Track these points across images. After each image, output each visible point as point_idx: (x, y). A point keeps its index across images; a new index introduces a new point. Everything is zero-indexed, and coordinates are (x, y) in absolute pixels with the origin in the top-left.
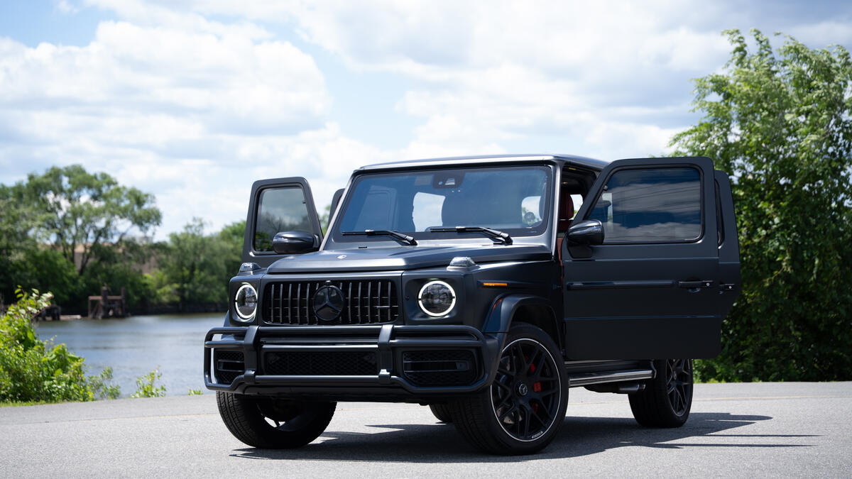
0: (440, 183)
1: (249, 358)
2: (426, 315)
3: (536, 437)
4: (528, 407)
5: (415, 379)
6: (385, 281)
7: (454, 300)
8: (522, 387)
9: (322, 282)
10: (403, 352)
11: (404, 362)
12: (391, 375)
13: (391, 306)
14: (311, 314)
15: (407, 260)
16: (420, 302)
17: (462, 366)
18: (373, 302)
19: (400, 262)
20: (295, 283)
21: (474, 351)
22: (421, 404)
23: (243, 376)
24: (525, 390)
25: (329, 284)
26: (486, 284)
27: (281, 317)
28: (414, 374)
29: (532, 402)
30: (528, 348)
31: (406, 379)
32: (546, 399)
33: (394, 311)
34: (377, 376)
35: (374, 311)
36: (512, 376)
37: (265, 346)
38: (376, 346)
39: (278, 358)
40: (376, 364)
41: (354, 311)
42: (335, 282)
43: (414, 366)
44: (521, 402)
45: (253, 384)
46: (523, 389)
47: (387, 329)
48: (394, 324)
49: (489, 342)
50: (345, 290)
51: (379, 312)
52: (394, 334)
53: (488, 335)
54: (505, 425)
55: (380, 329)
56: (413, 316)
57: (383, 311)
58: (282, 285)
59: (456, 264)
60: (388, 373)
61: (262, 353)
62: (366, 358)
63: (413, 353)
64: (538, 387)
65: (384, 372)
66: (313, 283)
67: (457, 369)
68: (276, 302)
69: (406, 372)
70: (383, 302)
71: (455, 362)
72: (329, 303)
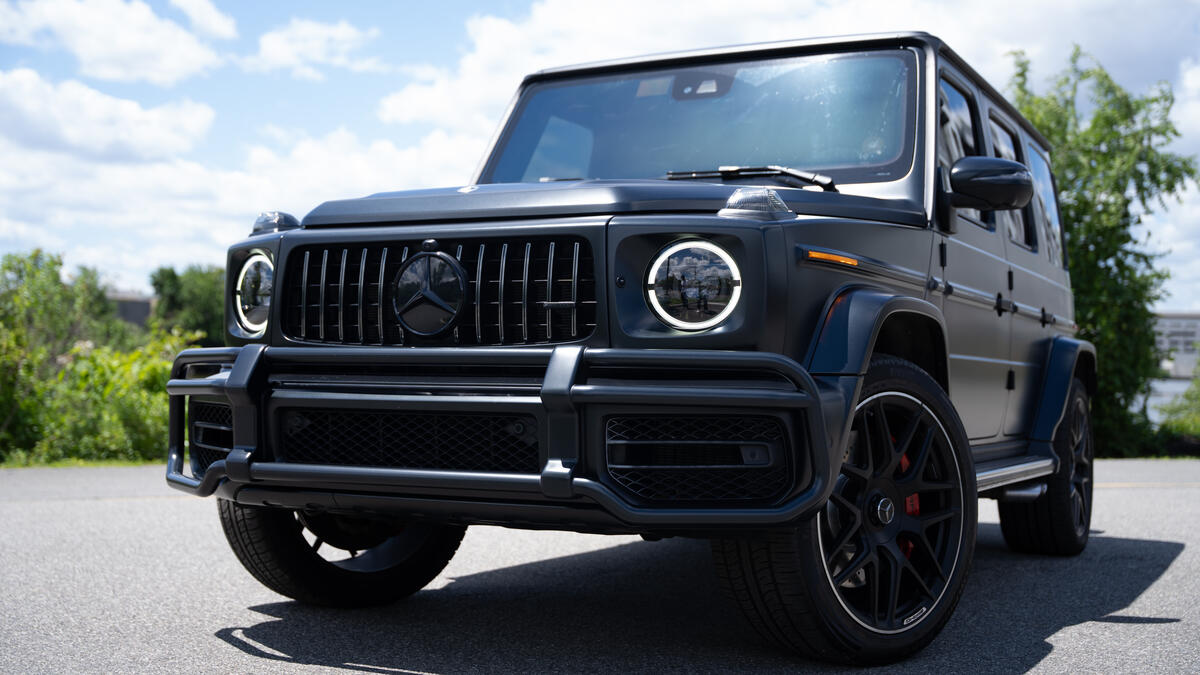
0: (688, 90)
1: (243, 421)
2: (668, 327)
3: (912, 621)
4: (896, 553)
5: (634, 486)
6: (565, 239)
7: (737, 291)
8: (884, 506)
9: (415, 245)
10: (606, 418)
11: (609, 441)
12: (574, 474)
13: (579, 300)
14: (390, 321)
15: (620, 192)
16: (652, 294)
17: (754, 456)
18: (536, 292)
19: (604, 197)
20: (355, 247)
21: (785, 417)
23: (222, 462)
24: (890, 512)
25: (434, 248)
26: (814, 255)
27: (321, 326)
28: (633, 474)
29: (902, 538)
30: (898, 414)
31: (611, 484)
32: (932, 531)
33: (586, 314)
34: (538, 477)
35: (536, 314)
36: (866, 480)
37: (278, 393)
38: (537, 400)
39: (308, 422)
40: (536, 444)
41: (489, 315)
42: (445, 243)
43: (632, 454)
44: (882, 538)
45: (247, 482)
46: (886, 510)
47: (566, 357)
48: (585, 345)
49: (824, 396)
50: (469, 264)
51: (549, 314)
52: (585, 370)
53: (825, 381)
54: (844, 591)
55: (547, 358)
56: (633, 327)
57: (560, 315)
58: (326, 252)
59: (742, 204)
60: (567, 470)
61: (272, 408)
62: (512, 429)
63: (634, 420)
64: (913, 503)
65: (555, 467)
66: (395, 246)
67: (741, 461)
68: (313, 293)
69: (611, 469)
70: (560, 292)
71: (738, 445)
72: (430, 294)
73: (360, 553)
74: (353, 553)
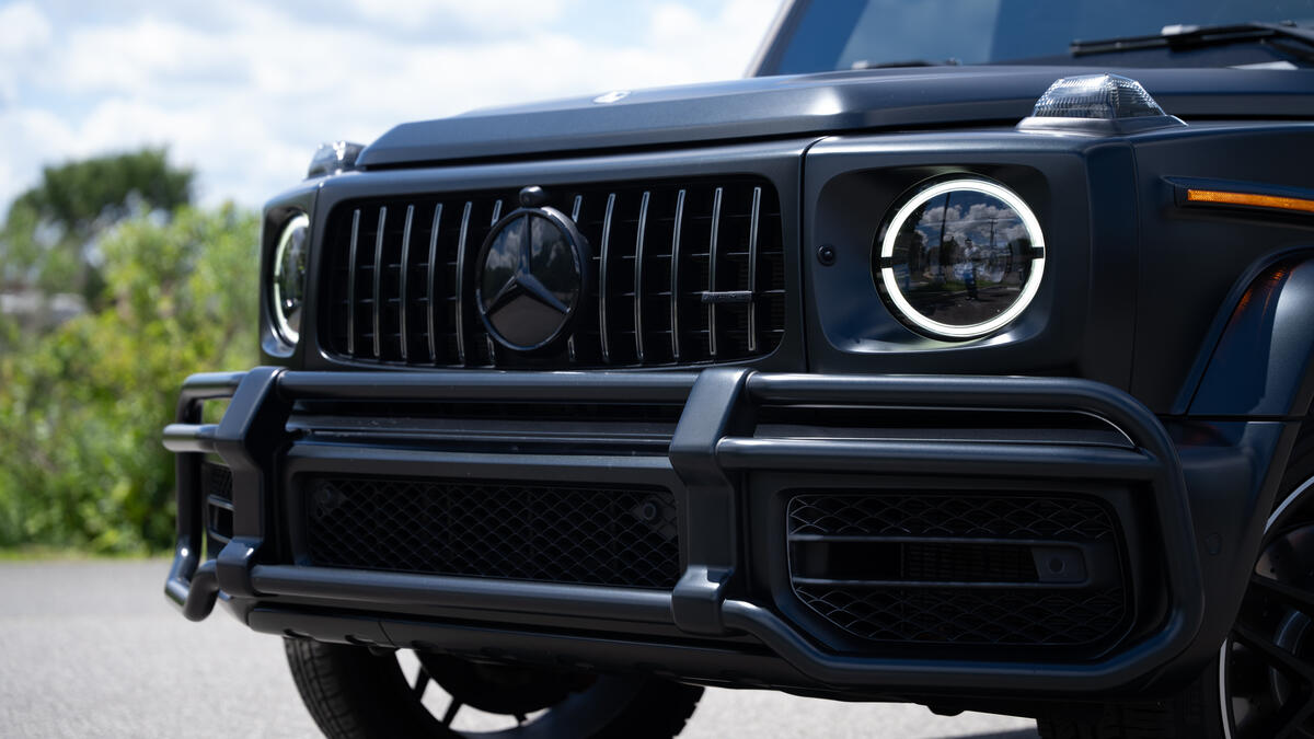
1: (246, 493)
2: (912, 334)
5: (836, 616)
6: (740, 181)
7: (1039, 266)
9: (510, 195)
10: (786, 494)
11: (793, 537)
12: (728, 591)
13: (757, 290)
14: (474, 327)
15: (848, 93)
16: (888, 275)
17: (1061, 567)
18: (694, 274)
19: (826, 103)
21: (1121, 501)
22: (937, 710)
25: (538, 201)
26: (1197, 196)
27: (376, 335)
28: (838, 596)
33: (772, 312)
34: (666, 597)
35: (693, 313)
37: (299, 448)
38: (664, 462)
39: (343, 498)
40: (676, 540)
41: (621, 314)
42: (557, 194)
43: (841, 560)
47: (719, 386)
48: (752, 367)
49: (1201, 463)
50: (590, 226)
51: (712, 310)
52: (750, 409)
53: (1194, 431)
56: (852, 334)
57: (730, 315)
58: (384, 210)
59: (1063, 107)
60: (714, 587)
62: (640, 512)
63: (837, 499)
65: (700, 580)
66: (483, 198)
67: (1035, 578)
68: (364, 277)
69: (797, 585)
70: (730, 275)
71: (1029, 547)
72: (531, 280)
73: (532, 717)
74: (521, 718)
